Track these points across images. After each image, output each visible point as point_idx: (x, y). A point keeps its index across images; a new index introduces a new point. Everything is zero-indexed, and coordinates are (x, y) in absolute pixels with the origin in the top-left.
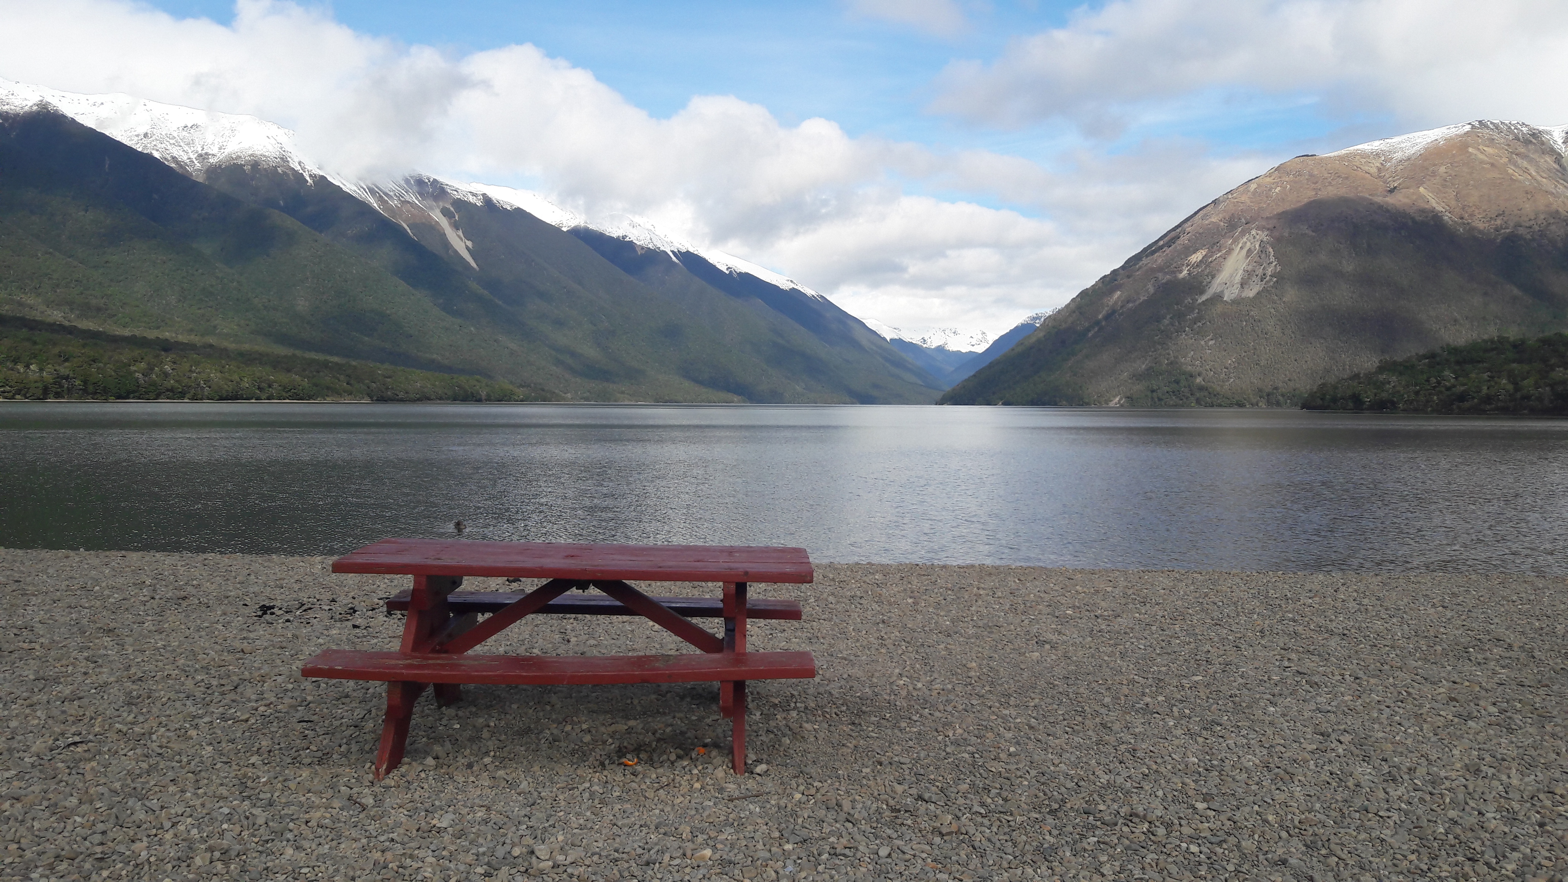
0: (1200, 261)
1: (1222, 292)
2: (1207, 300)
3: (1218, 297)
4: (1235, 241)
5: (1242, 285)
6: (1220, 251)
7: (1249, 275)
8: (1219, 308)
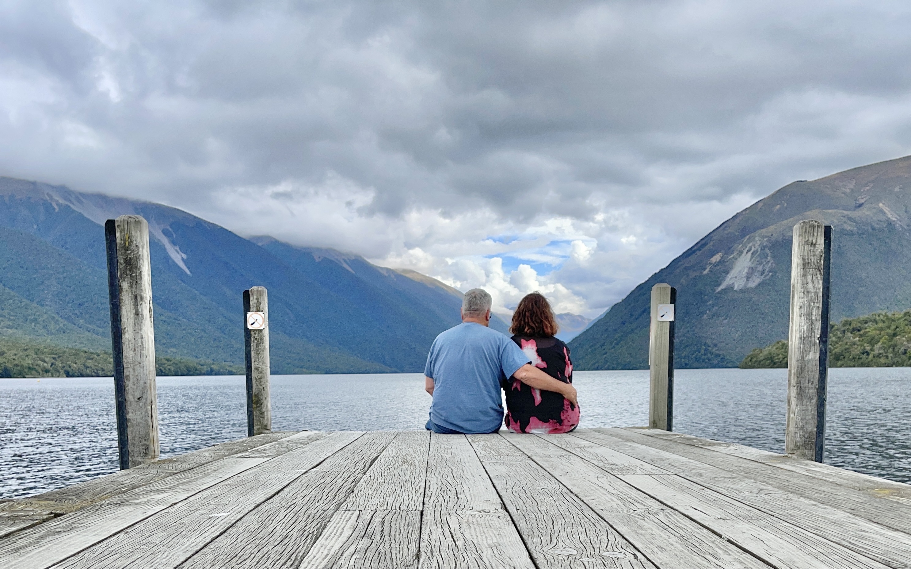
0: (719, 261)
1: (733, 284)
2: (722, 290)
3: (730, 289)
4: (745, 246)
5: (748, 278)
6: (732, 253)
7: (752, 271)
8: (730, 295)
